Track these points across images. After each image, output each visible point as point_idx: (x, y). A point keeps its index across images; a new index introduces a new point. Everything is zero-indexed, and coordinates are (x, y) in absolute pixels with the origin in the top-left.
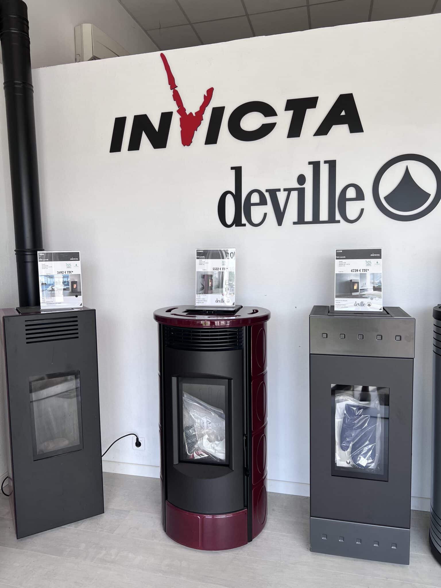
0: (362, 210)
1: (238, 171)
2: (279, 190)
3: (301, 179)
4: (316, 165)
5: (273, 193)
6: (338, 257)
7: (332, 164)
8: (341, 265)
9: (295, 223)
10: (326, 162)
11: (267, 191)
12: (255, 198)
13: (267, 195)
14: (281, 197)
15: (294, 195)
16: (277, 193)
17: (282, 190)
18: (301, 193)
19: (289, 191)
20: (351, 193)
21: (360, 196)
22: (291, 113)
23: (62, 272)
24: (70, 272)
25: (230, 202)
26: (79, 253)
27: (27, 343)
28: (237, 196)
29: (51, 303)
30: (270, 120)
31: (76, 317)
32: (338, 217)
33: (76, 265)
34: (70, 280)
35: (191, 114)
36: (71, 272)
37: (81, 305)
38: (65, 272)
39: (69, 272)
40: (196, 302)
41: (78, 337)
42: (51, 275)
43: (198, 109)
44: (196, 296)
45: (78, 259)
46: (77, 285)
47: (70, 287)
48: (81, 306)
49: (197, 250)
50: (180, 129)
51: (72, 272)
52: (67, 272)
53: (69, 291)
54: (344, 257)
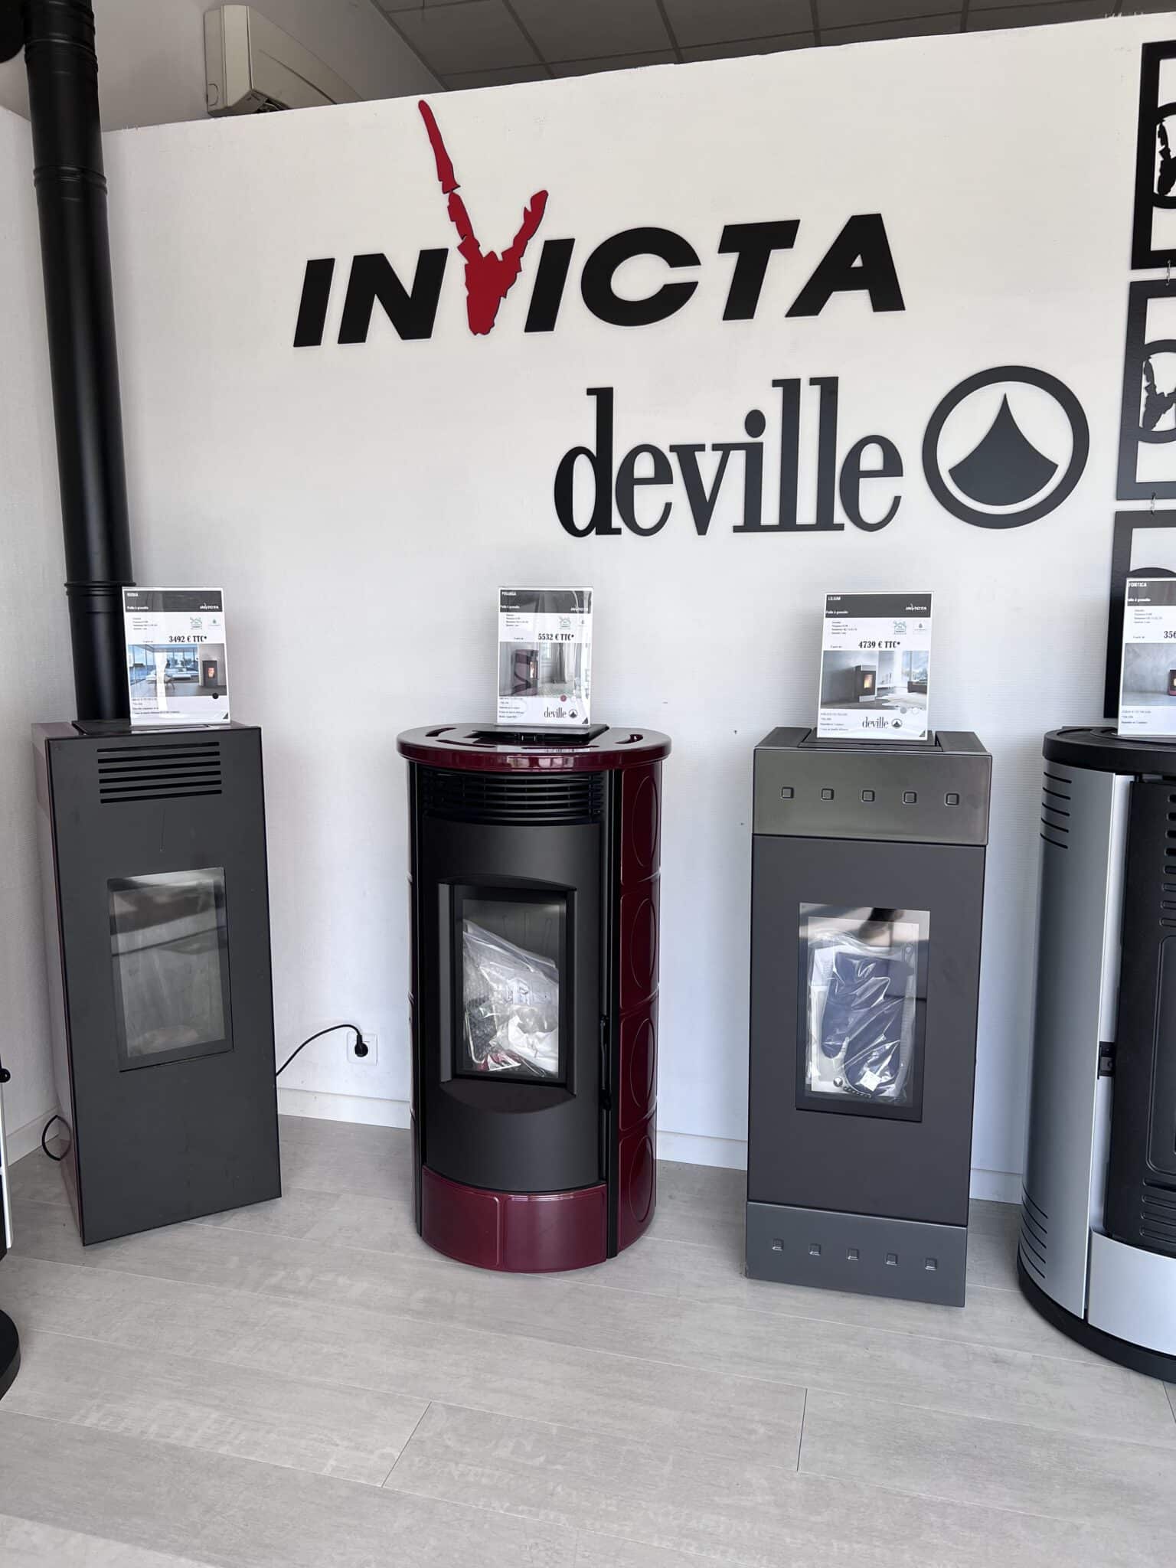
0: (897, 501)
1: (604, 398)
2: (701, 448)
3: (755, 422)
4: (790, 389)
5: (687, 454)
6: (831, 612)
7: (829, 387)
8: (836, 630)
9: (737, 529)
10: (813, 381)
11: (673, 448)
12: (644, 466)
13: (673, 459)
14: (707, 464)
15: (737, 459)
16: (697, 454)
17: (708, 448)
18: (754, 455)
19: (725, 449)
20: (872, 459)
21: (893, 465)
22: (732, 258)
23: (182, 639)
24: (200, 638)
25: (584, 474)
26: (220, 592)
27: (103, 801)
28: (601, 461)
29: (156, 711)
30: (681, 275)
31: (217, 744)
32: (840, 515)
33: (214, 622)
34: (199, 656)
35: (492, 254)
36: (203, 639)
37: (226, 717)
38: (188, 639)
39: (196, 639)
40: (499, 714)
41: (219, 792)
42: (154, 645)
43: (508, 244)
44: (499, 701)
45: (217, 607)
46: (216, 671)
47: (200, 673)
48: (225, 720)
49: (502, 591)
50: (464, 293)
51: (205, 638)
52: (192, 639)
53: (197, 684)
54: (846, 612)
